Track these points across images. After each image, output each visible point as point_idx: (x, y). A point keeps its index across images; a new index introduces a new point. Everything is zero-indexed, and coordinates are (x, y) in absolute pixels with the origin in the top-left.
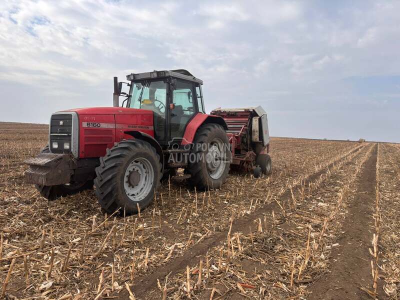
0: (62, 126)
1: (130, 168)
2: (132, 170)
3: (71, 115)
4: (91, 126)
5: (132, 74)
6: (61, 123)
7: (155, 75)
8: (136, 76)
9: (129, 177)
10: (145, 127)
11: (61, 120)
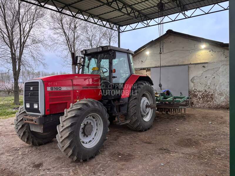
0: (32, 91)
1: (85, 121)
2: (86, 123)
3: (38, 82)
4: (54, 90)
5: (84, 50)
6: (32, 88)
7: (101, 49)
8: (87, 51)
9: (83, 129)
10: (95, 87)
11: (32, 86)
